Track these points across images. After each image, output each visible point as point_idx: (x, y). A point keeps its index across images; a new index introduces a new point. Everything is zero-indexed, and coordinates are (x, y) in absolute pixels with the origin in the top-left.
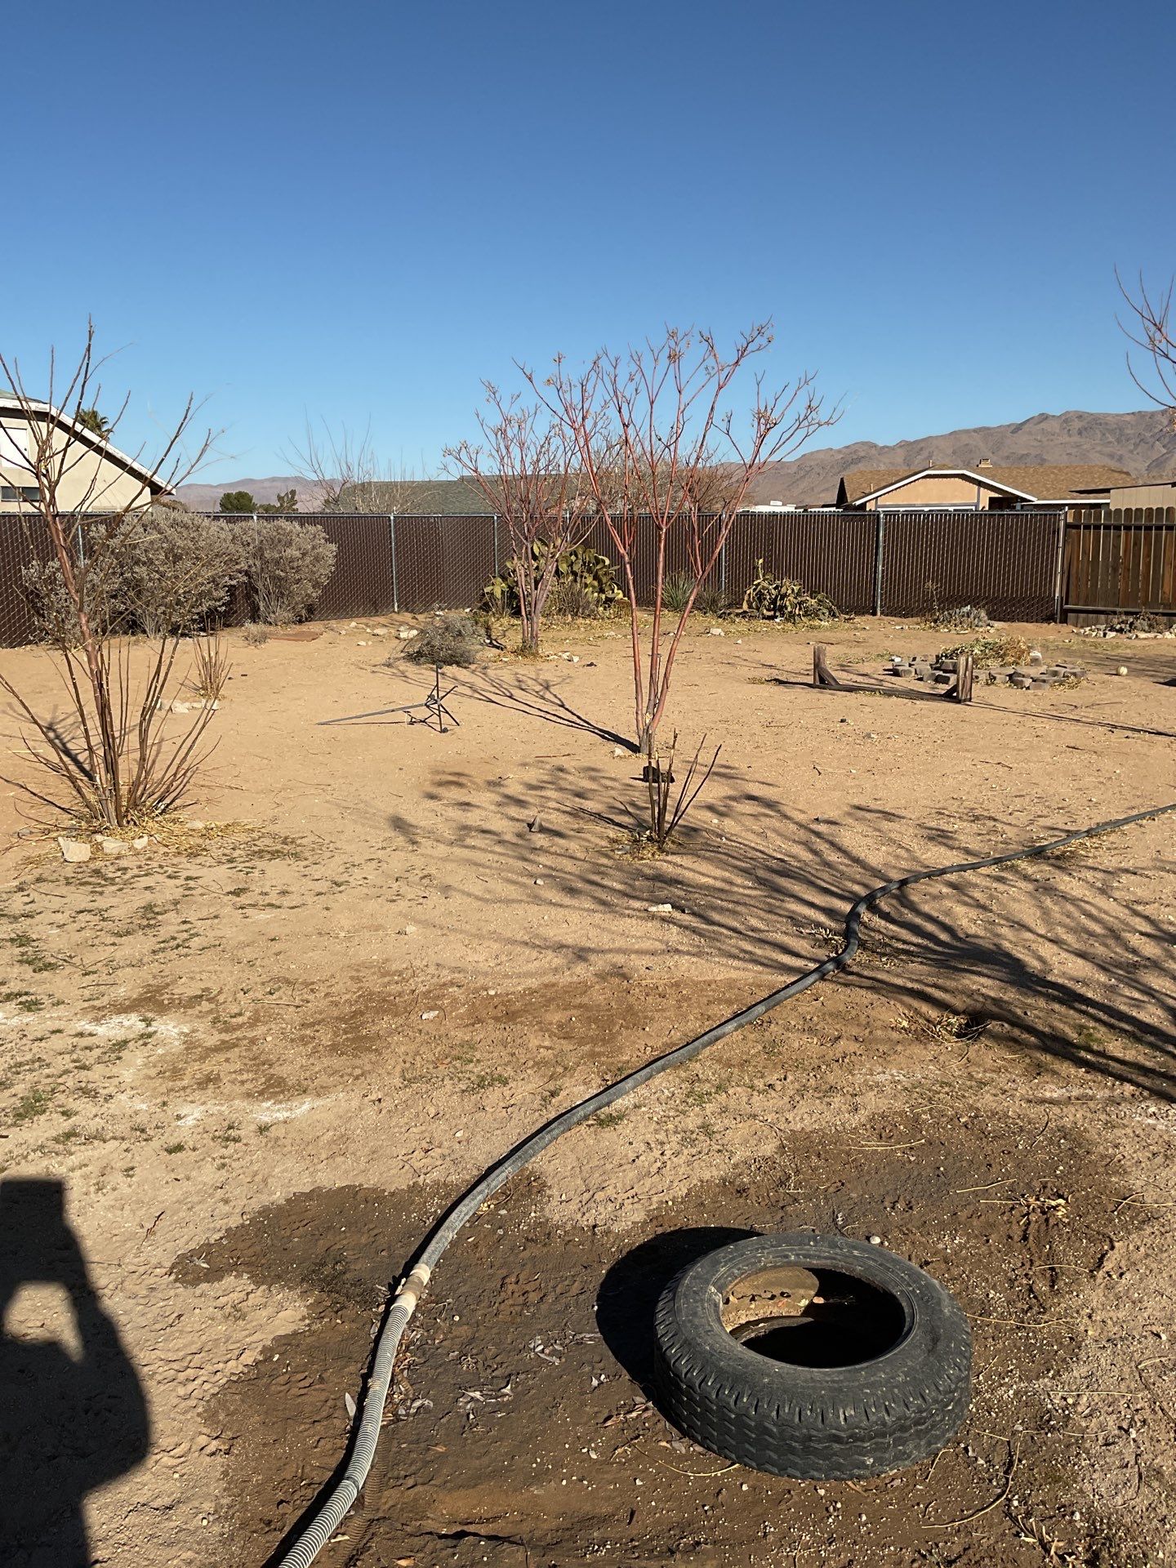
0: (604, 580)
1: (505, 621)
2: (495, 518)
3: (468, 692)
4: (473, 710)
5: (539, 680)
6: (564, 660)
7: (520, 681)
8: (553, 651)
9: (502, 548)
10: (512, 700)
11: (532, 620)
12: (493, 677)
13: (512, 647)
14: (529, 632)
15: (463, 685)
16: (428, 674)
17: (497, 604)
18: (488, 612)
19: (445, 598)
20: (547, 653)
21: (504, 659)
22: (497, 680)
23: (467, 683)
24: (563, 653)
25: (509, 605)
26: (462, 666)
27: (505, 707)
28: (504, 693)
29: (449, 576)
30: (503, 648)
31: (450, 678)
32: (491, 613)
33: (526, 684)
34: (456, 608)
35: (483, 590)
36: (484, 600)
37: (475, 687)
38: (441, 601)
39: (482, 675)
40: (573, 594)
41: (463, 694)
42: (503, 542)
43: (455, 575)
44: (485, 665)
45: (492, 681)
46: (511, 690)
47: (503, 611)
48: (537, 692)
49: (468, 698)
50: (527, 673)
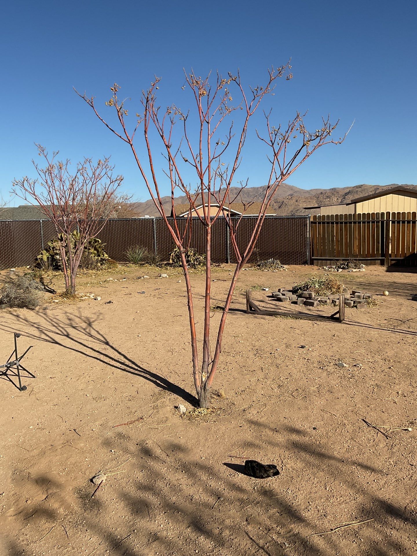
0: (100, 250)
1: (50, 273)
2: (41, 221)
3: (36, 333)
4: (44, 355)
5: (82, 318)
6: (92, 299)
7: (70, 319)
8: (83, 293)
9: (45, 235)
10: (69, 340)
11: (71, 277)
12: (52, 317)
13: (59, 291)
14: (70, 284)
15: (33, 326)
16: (8, 317)
17: (45, 264)
18: (40, 269)
19: (15, 261)
20: (81, 295)
21: (55, 301)
22: (54, 320)
23: (34, 323)
24: (90, 294)
25: (52, 264)
26: (30, 309)
27: (67, 348)
28: (62, 332)
29: (18, 250)
30: (53, 292)
31: (23, 319)
32: (42, 269)
33: (75, 322)
34: (22, 266)
35: (36, 257)
36: (37, 262)
37: (41, 327)
38: (13, 263)
39: (44, 316)
40: (85, 258)
41: (33, 335)
42: (45, 233)
43: (21, 250)
44: (45, 306)
45: (52, 320)
46: (66, 329)
47: (49, 268)
48: (84, 329)
49: (37, 339)
50: (73, 312)
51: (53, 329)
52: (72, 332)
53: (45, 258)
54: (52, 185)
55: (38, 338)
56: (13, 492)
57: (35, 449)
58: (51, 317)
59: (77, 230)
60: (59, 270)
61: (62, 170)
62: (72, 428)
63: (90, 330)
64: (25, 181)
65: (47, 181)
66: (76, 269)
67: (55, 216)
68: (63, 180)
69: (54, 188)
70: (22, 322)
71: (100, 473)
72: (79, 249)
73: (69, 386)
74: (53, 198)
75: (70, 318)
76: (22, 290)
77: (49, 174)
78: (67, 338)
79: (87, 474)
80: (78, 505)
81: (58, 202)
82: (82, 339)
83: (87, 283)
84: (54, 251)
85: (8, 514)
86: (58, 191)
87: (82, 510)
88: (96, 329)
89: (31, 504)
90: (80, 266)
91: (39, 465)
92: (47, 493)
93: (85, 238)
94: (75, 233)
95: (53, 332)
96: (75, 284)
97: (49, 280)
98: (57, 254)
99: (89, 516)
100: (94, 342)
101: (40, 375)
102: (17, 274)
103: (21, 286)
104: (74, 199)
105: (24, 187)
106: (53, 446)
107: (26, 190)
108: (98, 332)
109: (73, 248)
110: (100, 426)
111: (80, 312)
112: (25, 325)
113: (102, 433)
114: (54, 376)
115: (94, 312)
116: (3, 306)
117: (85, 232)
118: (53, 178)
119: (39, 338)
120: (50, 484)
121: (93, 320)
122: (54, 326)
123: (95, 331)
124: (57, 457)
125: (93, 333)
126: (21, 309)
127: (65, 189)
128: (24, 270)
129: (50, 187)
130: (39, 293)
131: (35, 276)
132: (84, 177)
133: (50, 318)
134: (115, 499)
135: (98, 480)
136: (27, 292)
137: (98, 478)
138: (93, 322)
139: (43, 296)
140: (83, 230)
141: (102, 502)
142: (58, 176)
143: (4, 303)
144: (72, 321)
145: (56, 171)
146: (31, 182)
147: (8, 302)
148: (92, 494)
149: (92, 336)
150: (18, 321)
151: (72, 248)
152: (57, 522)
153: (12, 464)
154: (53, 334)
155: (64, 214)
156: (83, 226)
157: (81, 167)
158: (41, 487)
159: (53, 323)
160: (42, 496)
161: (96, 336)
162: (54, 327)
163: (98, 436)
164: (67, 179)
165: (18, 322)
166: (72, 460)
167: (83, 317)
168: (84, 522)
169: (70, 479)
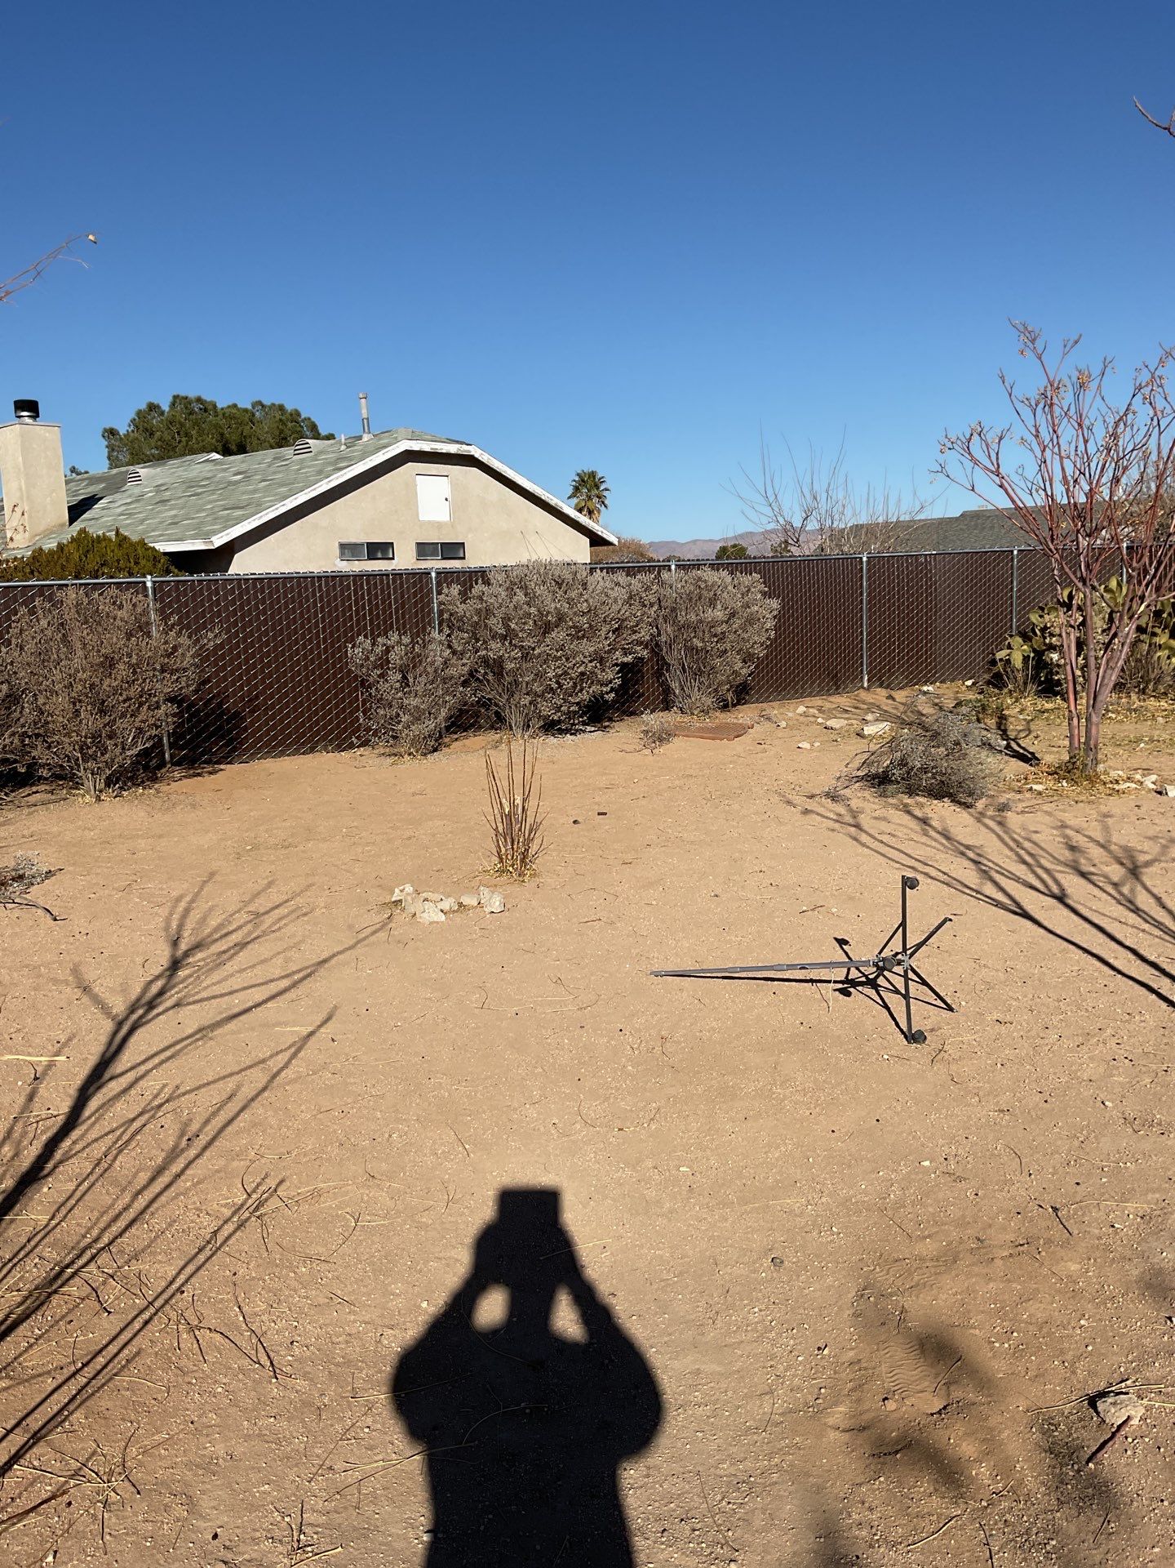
1: (1029, 704)
2: (1015, 552)
3: (971, 877)
4: (986, 947)
5: (1113, 847)
6: (1150, 790)
7: (1072, 848)
8: (1123, 770)
9: (1024, 593)
10: (1066, 912)
11: (1088, 719)
12: (1019, 835)
13: (1049, 759)
14: (1083, 740)
15: (963, 854)
16: (899, 821)
17: (1015, 678)
18: (1000, 689)
19: (936, 666)
20: (1114, 774)
21: (1035, 787)
22: (1027, 845)
23: (968, 847)
24: (1144, 775)
25: (1035, 677)
26: (960, 803)
27: (1055, 938)
28: (1047, 886)
29: (944, 635)
30: (1031, 759)
31: (939, 832)
32: (1006, 690)
33: (1089, 859)
34: (952, 681)
35: (994, 655)
36: (995, 669)
37: (985, 862)
38: (930, 671)
39: (997, 828)
40: (1137, 661)
41: (962, 883)
42: (1025, 586)
43: (953, 635)
44: (1002, 800)
45: (1019, 844)
46: (1059, 876)
47: (1025, 688)
48: (1115, 885)
49: (972, 896)
50: (1085, 825)
51: (1021, 871)
52: (1074, 886)
53: (1017, 660)
54: (1052, 440)
55: (974, 894)
56: (851, 1354)
57: (929, 1236)
58: (1016, 833)
59: (1121, 575)
60: (1056, 694)
61: (1087, 391)
62: (1048, 1200)
63: (1132, 890)
64: (976, 437)
65: (1037, 431)
66: (1106, 696)
67: (1052, 536)
68: (1086, 423)
69: (1056, 450)
70: (935, 840)
71: (1123, 1385)
72: (1120, 634)
73: (1050, 1059)
74: (1051, 480)
75: (1075, 844)
76: (942, 749)
77: (1047, 407)
78: (1060, 906)
79: (1081, 1374)
80: (1039, 1475)
81: (1068, 490)
82: (1105, 915)
83: (1138, 740)
84: (1045, 638)
85: (831, 1421)
86: (1068, 457)
87: (1049, 1494)
88: (1155, 891)
89: (895, 1415)
90: (1119, 687)
91: (935, 1292)
92: (949, 1395)
93: (1142, 598)
94: (1113, 584)
95: (1017, 879)
96: (1100, 740)
97: (1024, 723)
98: (1052, 648)
99: (1072, 1530)
100: (1144, 931)
101: (969, 1005)
102: (937, 701)
103: (940, 737)
104: (1116, 480)
105: (970, 453)
106: (982, 1242)
107: (976, 462)
108: (1158, 899)
109: (1104, 631)
110: (1139, 1220)
111: (1106, 829)
112: (942, 848)
113: (1145, 1246)
114: (1008, 1018)
115: (1151, 833)
116: (891, 788)
117: (1144, 583)
118: (1056, 422)
119: (978, 892)
120: (959, 1368)
121: (1148, 857)
122: (1024, 862)
123: (1149, 896)
124: (991, 1285)
125: (1144, 900)
126: (936, 801)
127: (1092, 449)
128: (957, 692)
129: (1045, 446)
130: (989, 760)
131: (984, 708)
132: (1154, 408)
133: (1015, 836)
134: (1166, 1503)
135: (1113, 1410)
136: (957, 755)
137: (1114, 1404)
138: (1148, 864)
139: (1001, 770)
140: (1139, 574)
141: (1122, 1495)
142: (1072, 412)
143: (892, 781)
144: (1077, 855)
145: (1067, 398)
146: (991, 437)
147: (903, 779)
148: (1090, 1453)
149: (1138, 909)
150: (926, 834)
151: (1100, 631)
152: (965, 1506)
153: (861, 1265)
154: (1019, 885)
155: (1083, 526)
156: (1138, 562)
157: (1145, 377)
158: (932, 1366)
159: (1022, 852)
160: (930, 1397)
161: (1152, 913)
162: (1024, 867)
163: (1128, 1253)
164: (1100, 419)
165: (924, 839)
166: (1037, 1310)
167: (1115, 844)
168: (1054, 1543)
169: (1024, 1374)
